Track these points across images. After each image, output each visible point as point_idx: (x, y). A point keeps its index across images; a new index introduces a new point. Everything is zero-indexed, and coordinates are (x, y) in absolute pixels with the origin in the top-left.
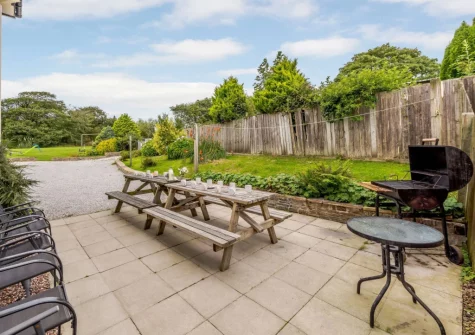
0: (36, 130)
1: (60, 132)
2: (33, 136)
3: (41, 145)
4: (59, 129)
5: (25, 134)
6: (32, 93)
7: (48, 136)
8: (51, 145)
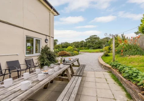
0: (93, 45)
1: (98, 45)
2: (92, 47)
3: (94, 49)
4: (98, 44)
5: (91, 46)
6: (92, 36)
7: (95, 47)
8: (96, 49)
